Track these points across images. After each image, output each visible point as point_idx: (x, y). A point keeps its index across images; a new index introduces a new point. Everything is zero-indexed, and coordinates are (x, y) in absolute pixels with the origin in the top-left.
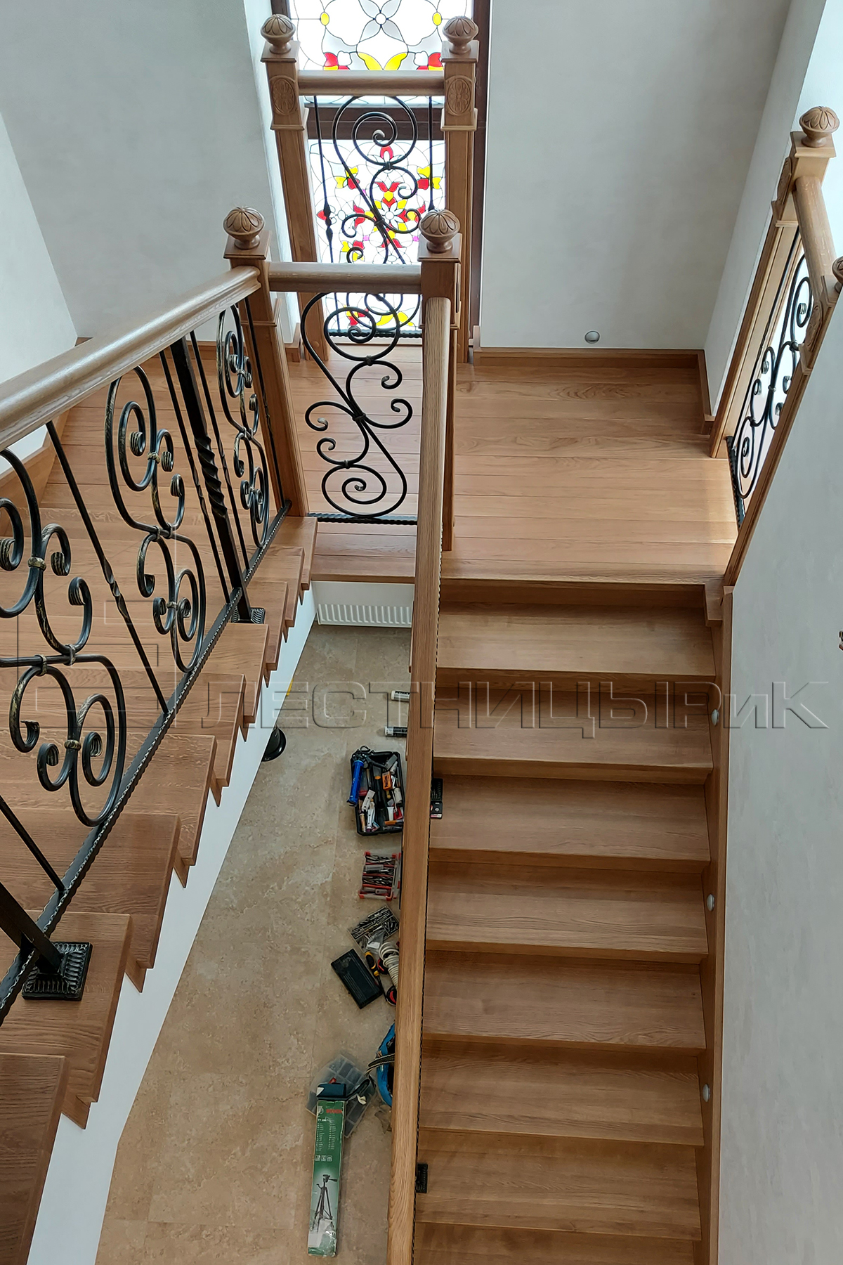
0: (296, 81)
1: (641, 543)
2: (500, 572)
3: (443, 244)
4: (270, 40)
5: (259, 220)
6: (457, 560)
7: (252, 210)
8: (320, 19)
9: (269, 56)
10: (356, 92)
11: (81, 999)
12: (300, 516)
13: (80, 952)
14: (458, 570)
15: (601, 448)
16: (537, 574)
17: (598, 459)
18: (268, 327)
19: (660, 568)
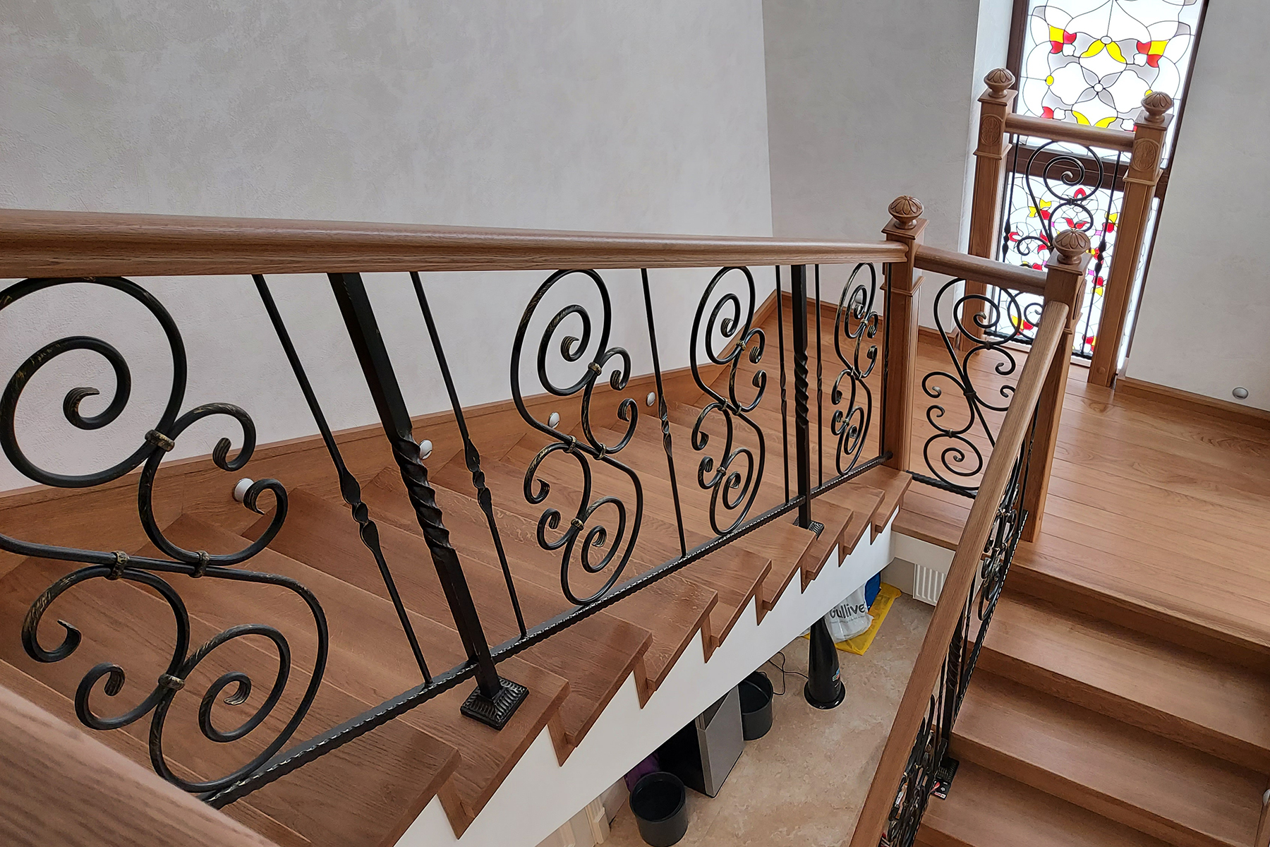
0: (1004, 121)
1: (1232, 593)
2: (1073, 576)
3: (1072, 257)
4: (990, 86)
5: (919, 208)
6: (1033, 553)
7: (916, 201)
8: (1046, 81)
9: (987, 98)
10: (1055, 137)
11: (500, 730)
12: (897, 469)
13: (517, 692)
14: (1031, 561)
15: (1220, 495)
16: (1111, 589)
17: (1212, 504)
18: (906, 296)
19: (1246, 623)
